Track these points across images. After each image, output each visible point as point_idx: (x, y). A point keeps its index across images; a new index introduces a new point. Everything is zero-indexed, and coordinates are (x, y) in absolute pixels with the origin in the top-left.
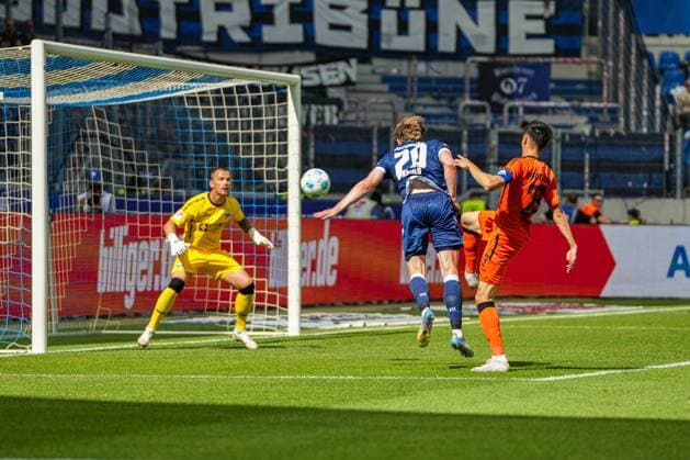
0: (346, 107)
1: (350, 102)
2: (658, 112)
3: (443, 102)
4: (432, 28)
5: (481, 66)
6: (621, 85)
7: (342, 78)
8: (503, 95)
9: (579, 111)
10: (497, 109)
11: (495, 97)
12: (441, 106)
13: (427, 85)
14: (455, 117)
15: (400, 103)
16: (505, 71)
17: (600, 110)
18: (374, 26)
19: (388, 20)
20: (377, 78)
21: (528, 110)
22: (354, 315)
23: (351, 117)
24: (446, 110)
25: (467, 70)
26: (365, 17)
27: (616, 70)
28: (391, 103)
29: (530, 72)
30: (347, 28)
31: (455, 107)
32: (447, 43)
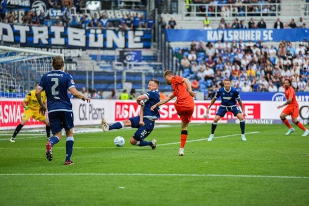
0: (78, 64)
1: (80, 63)
2: (174, 66)
3: (109, 63)
4: (105, 40)
5: (120, 52)
6: (163, 57)
7: (77, 55)
8: (127, 61)
9: (150, 65)
10: (125, 65)
11: (125, 61)
12: (107, 64)
13: (103, 58)
14: (112, 67)
15: (95, 63)
16: (128, 53)
17: (156, 65)
18: (87, 39)
19: (92, 37)
20: (88, 56)
21: (135, 65)
22: (81, 129)
23: (80, 68)
24: (109, 65)
25: (116, 53)
26: (85, 37)
27: (161, 53)
28: (92, 63)
29: (135, 53)
30: (79, 40)
31: (112, 64)
32: (109, 44)
